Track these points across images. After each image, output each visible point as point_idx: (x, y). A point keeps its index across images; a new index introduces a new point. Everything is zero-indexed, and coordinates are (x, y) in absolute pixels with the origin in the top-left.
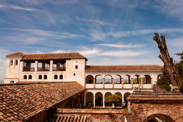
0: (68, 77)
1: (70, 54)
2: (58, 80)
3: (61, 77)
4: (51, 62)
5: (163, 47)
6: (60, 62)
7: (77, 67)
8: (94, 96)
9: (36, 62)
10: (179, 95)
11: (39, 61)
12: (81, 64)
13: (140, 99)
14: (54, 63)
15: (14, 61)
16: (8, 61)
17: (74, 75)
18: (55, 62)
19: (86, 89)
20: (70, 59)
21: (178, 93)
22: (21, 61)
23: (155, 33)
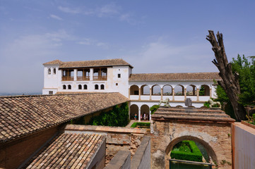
0: (110, 87)
1: (112, 61)
2: (99, 90)
3: (102, 87)
4: (92, 70)
5: (220, 49)
6: (101, 70)
7: (119, 76)
8: (140, 109)
9: (75, 71)
10: (221, 113)
11: (79, 69)
12: (125, 72)
13: (165, 116)
14: (94, 72)
15: (52, 70)
16: (46, 69)
17: (117, 84)
18: (96, 70)
19: (130, 101)
20: (111, 67)
21: (219, 111)
22: (59, 69)
23: (209, 31)
